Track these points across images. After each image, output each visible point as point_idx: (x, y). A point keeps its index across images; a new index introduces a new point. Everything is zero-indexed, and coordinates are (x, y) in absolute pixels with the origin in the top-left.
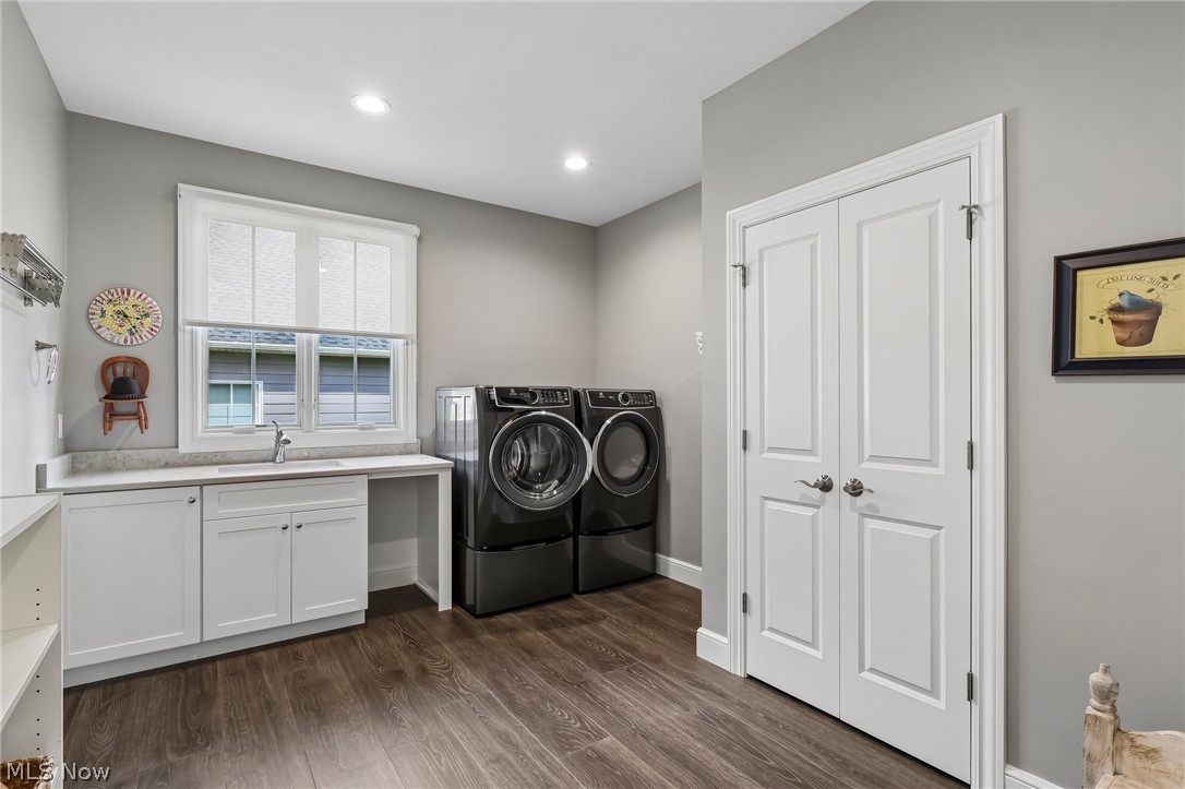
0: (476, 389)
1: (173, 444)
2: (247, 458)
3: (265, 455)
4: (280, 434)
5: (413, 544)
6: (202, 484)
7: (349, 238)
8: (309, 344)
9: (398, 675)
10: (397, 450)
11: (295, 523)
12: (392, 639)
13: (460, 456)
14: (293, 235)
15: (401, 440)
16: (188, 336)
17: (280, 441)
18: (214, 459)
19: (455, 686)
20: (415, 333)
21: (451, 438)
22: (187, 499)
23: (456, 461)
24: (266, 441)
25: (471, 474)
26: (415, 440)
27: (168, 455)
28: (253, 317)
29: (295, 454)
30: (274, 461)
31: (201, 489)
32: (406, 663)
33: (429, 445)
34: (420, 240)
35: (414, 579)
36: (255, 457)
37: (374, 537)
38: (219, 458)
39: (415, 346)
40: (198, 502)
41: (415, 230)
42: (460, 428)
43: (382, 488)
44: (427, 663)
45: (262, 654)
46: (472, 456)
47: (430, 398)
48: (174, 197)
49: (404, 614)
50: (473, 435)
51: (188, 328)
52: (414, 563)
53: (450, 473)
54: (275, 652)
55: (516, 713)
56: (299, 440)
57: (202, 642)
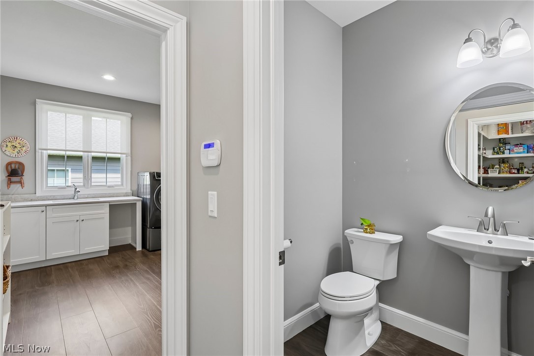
0: (150, 173)
1: (34, 193)
2: (63, 198)
3: (70, 197)
4: (76, 189)
5: (129, 229)
6: (46, 206)
7: (104, 117)
8: (88, 156)
9: (117, 267)
10: (123, 195)
11: (81, 219)
12: (117, 259)
13: (145, 197)
14: (81, 117)
15: (125, 191)
16: (40, 154)
17: (76, 191)
18: (50, 198)
19: (136, 268)
20: (130, 152)
21: (142, 190)
22: (41, 210)
23: (143, 198)
24: (71, 192)
25: (148, 202)
26: (130, 191)
27: (32, 196)
28: (66, 147)
29: (82, 196)
30: (74, 199)
31: (46, 207)
32: (121, 264)
33: (135, 193)
34: (132, 118)
35: (130, 242)
36: (66, 197)
37: (112, 226)
38: (52, 198)
39: (130, 157)
40: (45, 212)
41: (130, 115)
42: (145, 187)
43: (114, 208)
44: (128, 264)
45: (69, 264)
46: (148, 197)
47: (135, 176)
48: (35, 104)
49: (124, 252)
50: (148, 190)
51: (40, 151)
52: (129, 236)
53: (141, 202)
54: (73, 264)
55: (154, 273)
56: (83, 192)
57: (46, 260)
